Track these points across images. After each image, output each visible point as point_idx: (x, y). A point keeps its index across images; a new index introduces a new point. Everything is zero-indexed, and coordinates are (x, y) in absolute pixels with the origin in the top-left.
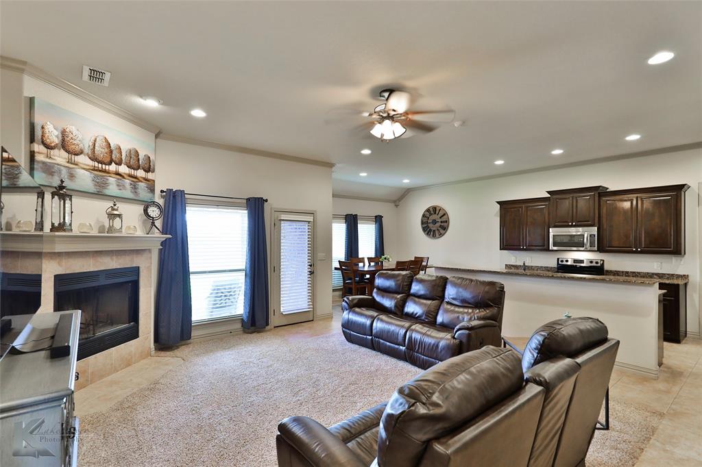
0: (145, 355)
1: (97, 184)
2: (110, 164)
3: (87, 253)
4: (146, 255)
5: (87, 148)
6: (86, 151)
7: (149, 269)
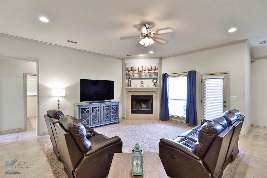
0: (155, 119)
1: (140, 76)
2: (143, 71)
3: (138, 91)
4: (155, 93)
5: (137, 69)
6: (137, 70)
7: (157, 96)
